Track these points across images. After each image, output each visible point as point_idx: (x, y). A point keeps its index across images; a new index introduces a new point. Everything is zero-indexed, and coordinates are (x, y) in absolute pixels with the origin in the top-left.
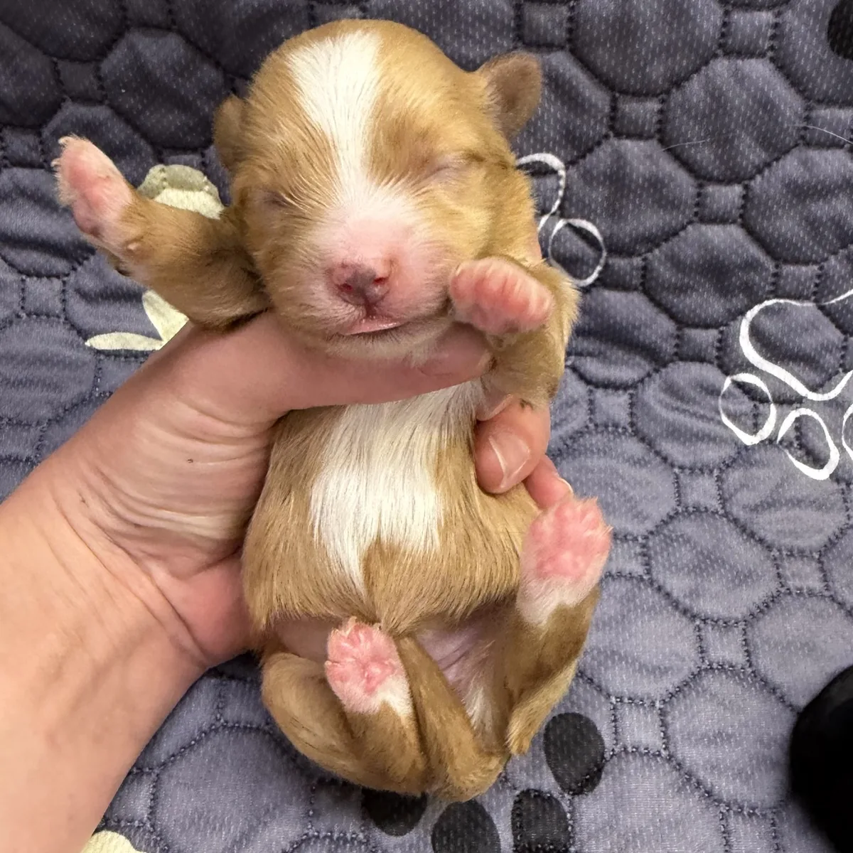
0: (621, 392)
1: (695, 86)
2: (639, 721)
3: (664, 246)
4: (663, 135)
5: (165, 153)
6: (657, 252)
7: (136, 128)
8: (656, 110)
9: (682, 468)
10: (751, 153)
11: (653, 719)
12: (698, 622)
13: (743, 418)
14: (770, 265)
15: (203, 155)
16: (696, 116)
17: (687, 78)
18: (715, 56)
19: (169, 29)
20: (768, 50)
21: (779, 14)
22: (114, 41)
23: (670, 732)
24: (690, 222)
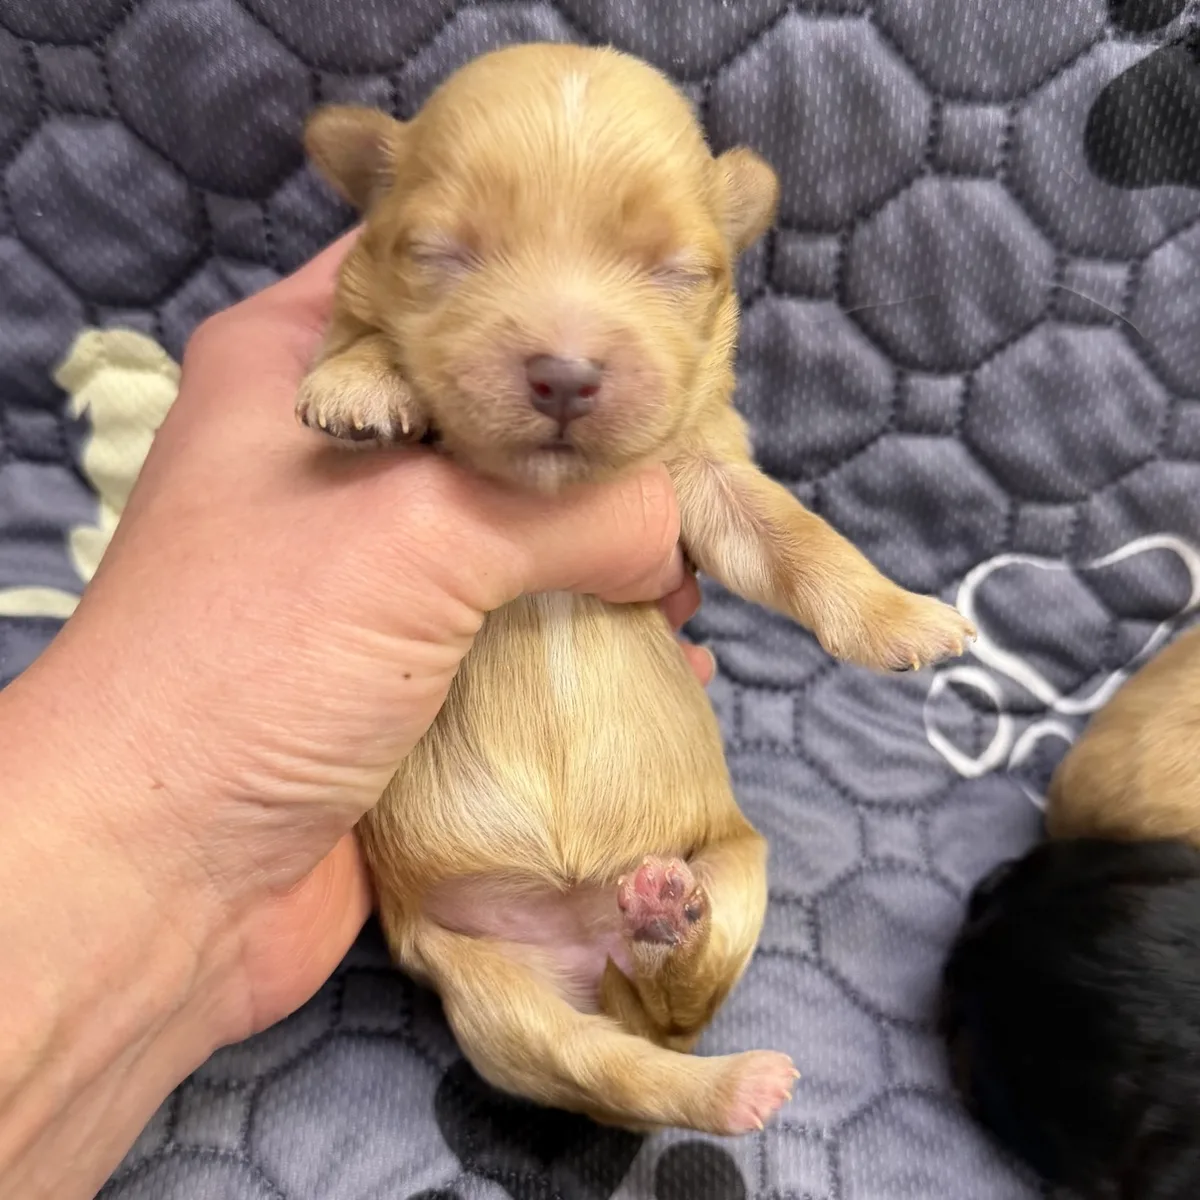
0: (780, 695)
1: (891, 218)
2: (797, 1155)
3: (846, 468)
4: (844, 292)
5: (102, 311)
6: (834, 476)
7: (60, 273)
8: (832, 254)
9: (870, 804)
10: (974, 326)
11: (817, 1154)
12: (884, 1024)
13: (958, 737)
14: (1001, 503)
15: (157, 315)
16: (892, 265)
17: (879, 204)
18: (921, 173)
19: (106, 115)
20: (998, 167)
21: (1014, 112)
22: (26, 136)
23: (842, 1171)
24: (884, 431)
